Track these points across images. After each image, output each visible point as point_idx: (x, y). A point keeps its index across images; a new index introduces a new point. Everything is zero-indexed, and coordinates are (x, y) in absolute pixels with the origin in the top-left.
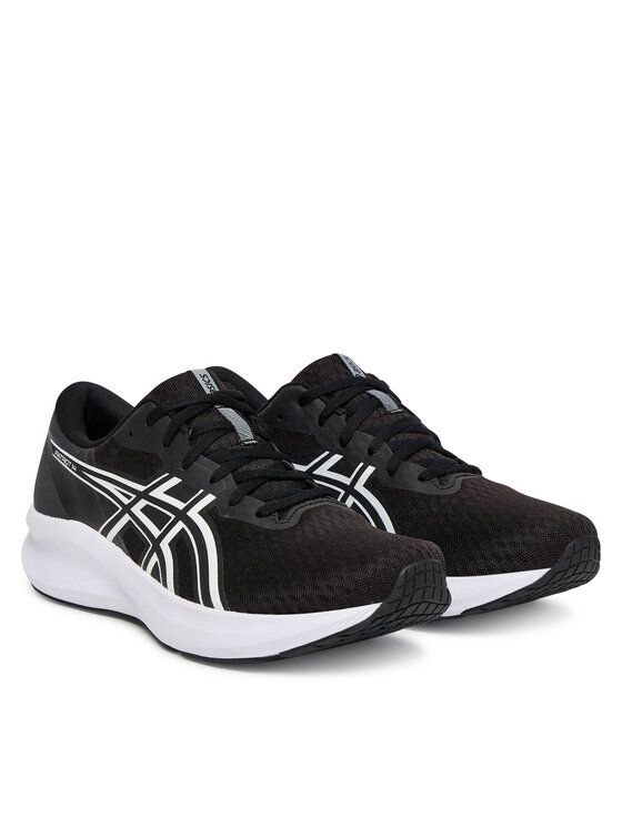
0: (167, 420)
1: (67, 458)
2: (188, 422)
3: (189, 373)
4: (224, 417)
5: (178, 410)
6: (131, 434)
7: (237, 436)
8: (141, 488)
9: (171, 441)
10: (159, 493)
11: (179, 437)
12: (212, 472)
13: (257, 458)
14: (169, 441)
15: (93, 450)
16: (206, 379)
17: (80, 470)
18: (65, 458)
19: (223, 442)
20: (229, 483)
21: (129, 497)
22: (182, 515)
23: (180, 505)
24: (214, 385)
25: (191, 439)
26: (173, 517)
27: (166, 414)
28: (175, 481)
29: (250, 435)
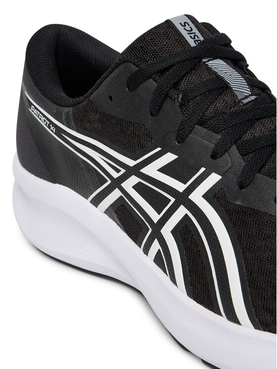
0: (152, 84)
1: (44, 116)
2: (176, 86)
3: (168, 23)
4: (215, 73)
5: (162, 72)
6: (111, 98)
7: (234, 96)
8: (131, 163)
9: (159, 110)
10: (152, 170)
11: (168, 104)
12: (212, 146)
13: (259, 119)
14: (156, 109)
15: (71, 109)
16: (188, 28)
17: (59, 131)
18: (42, 115)
19: (219, 105)
20: (234, 158)
21: (118, 171)
22: (183, 199)
23: (180, 187)
24: (198, 33)
25: (181, 105)
26: (173, 200)
27: (150, 77)
28: (169, 157)
29: (247, 91)
